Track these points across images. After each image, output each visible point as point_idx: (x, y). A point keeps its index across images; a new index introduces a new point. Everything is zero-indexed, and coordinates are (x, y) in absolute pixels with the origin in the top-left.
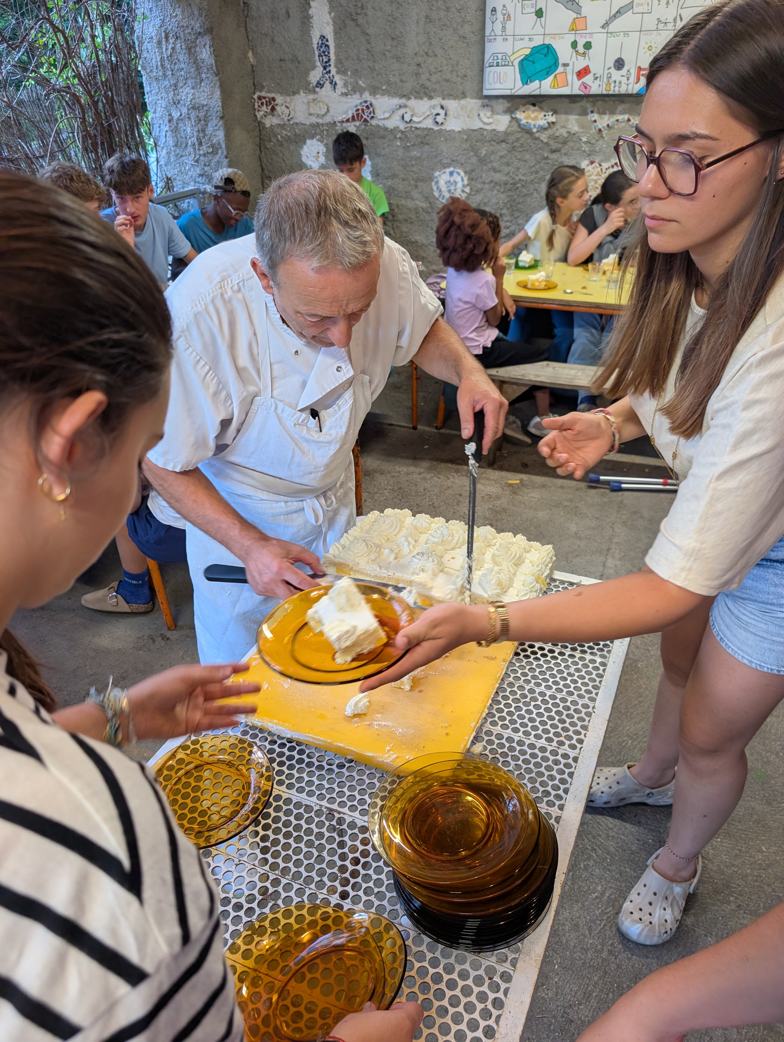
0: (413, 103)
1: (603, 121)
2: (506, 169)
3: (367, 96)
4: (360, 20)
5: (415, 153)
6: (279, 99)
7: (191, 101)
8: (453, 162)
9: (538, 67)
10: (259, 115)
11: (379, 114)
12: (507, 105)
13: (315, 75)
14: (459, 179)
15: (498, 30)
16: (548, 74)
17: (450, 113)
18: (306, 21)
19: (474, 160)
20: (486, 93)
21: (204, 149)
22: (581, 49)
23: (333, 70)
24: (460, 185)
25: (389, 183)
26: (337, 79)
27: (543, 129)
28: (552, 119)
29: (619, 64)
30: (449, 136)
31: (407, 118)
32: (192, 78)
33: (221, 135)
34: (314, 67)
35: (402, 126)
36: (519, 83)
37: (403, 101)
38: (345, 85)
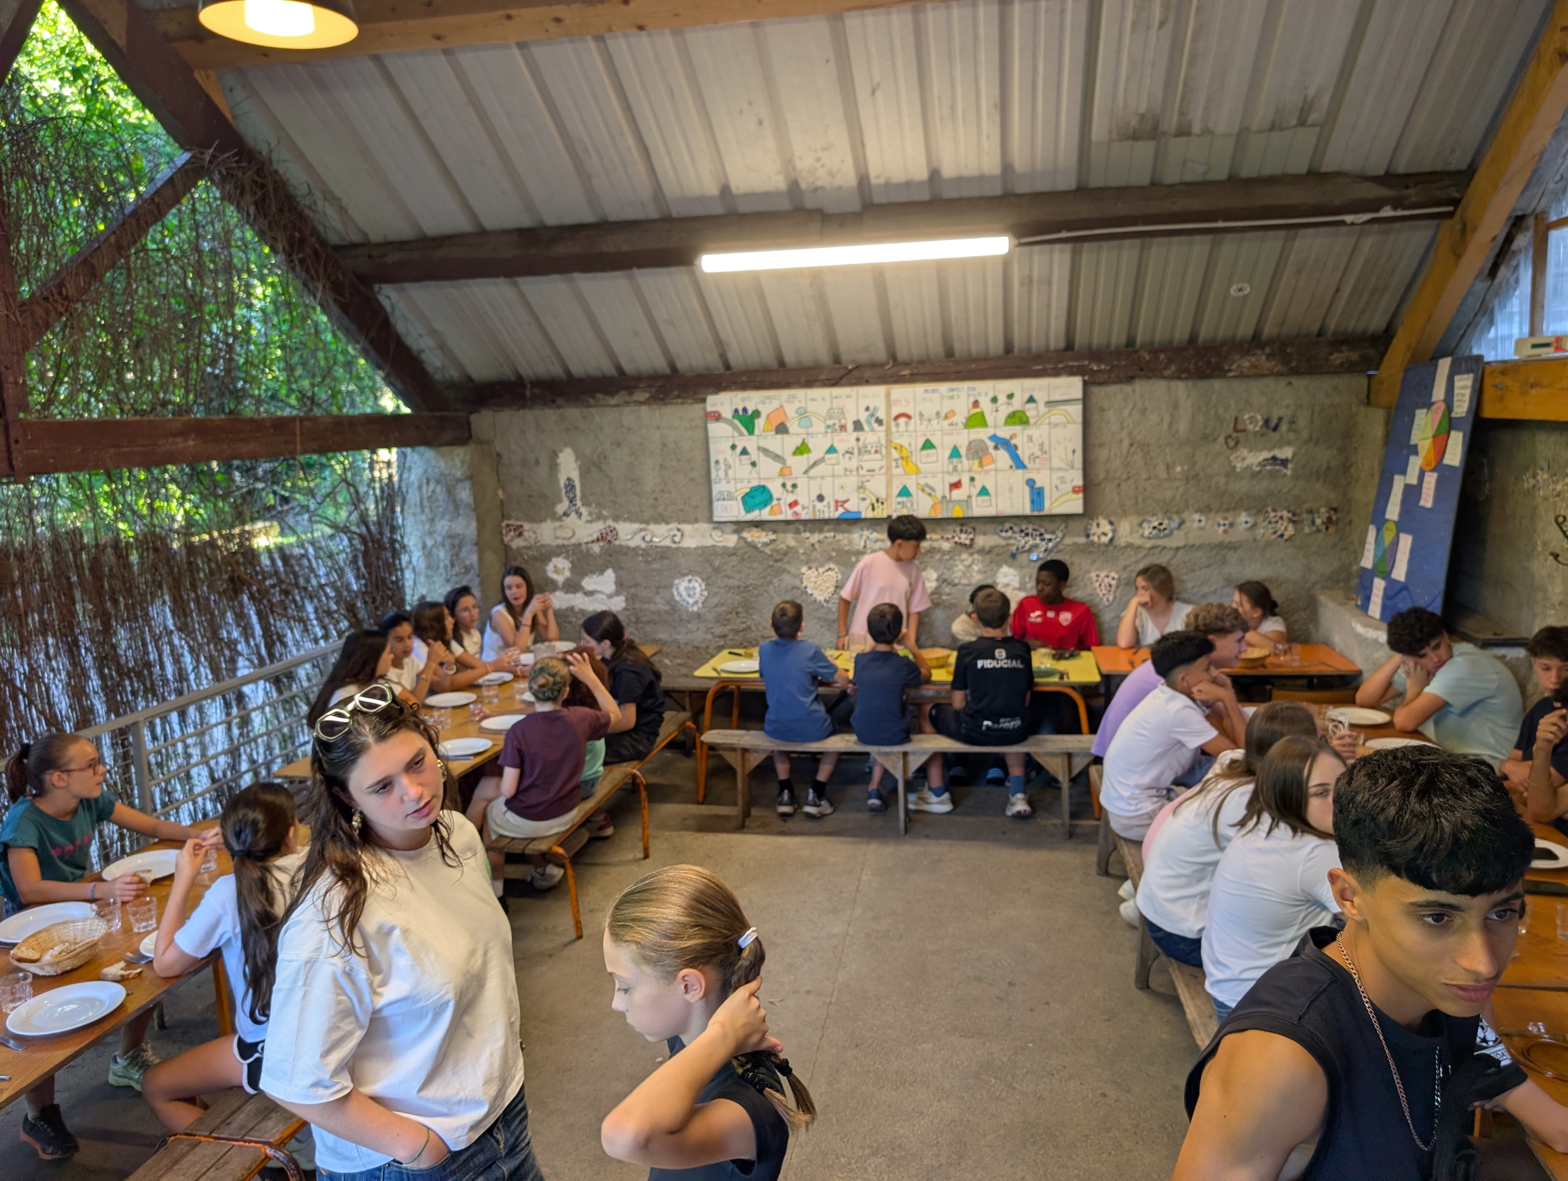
0: (652, 527)
1: (815, 538)
2: (738, 576)
3: (610, 522)
4: (603, 467)
5: (656, 566)
6: (527, 526)
7: (446, 531)
8: (690, 572)
9: (757, 500)
10: (506, 539)
11: (622, 535)
12: (734, 527)
13: (561, 508)
14: (697, 585)
15: (722, 474)
16: (766, 505)
17: (686, 534)
18: (554, 467)
19: (710, 569)
20: (715, 519)
21: (457, 569)
22: (789, 487)
23: (579, 503)
24: (698, 590)
25: (633, 590)
26: (583, 510)
27: (766, 545)
28: (772, 537)
29: (821, 498)
30: (687, 552)
31: (648, 538)
32: (450, 513)
33: (474, 558)
34: (561, 501)
35: (643, 545)
36: (743, 512)
37: (643, 526)
38: (590, 514)
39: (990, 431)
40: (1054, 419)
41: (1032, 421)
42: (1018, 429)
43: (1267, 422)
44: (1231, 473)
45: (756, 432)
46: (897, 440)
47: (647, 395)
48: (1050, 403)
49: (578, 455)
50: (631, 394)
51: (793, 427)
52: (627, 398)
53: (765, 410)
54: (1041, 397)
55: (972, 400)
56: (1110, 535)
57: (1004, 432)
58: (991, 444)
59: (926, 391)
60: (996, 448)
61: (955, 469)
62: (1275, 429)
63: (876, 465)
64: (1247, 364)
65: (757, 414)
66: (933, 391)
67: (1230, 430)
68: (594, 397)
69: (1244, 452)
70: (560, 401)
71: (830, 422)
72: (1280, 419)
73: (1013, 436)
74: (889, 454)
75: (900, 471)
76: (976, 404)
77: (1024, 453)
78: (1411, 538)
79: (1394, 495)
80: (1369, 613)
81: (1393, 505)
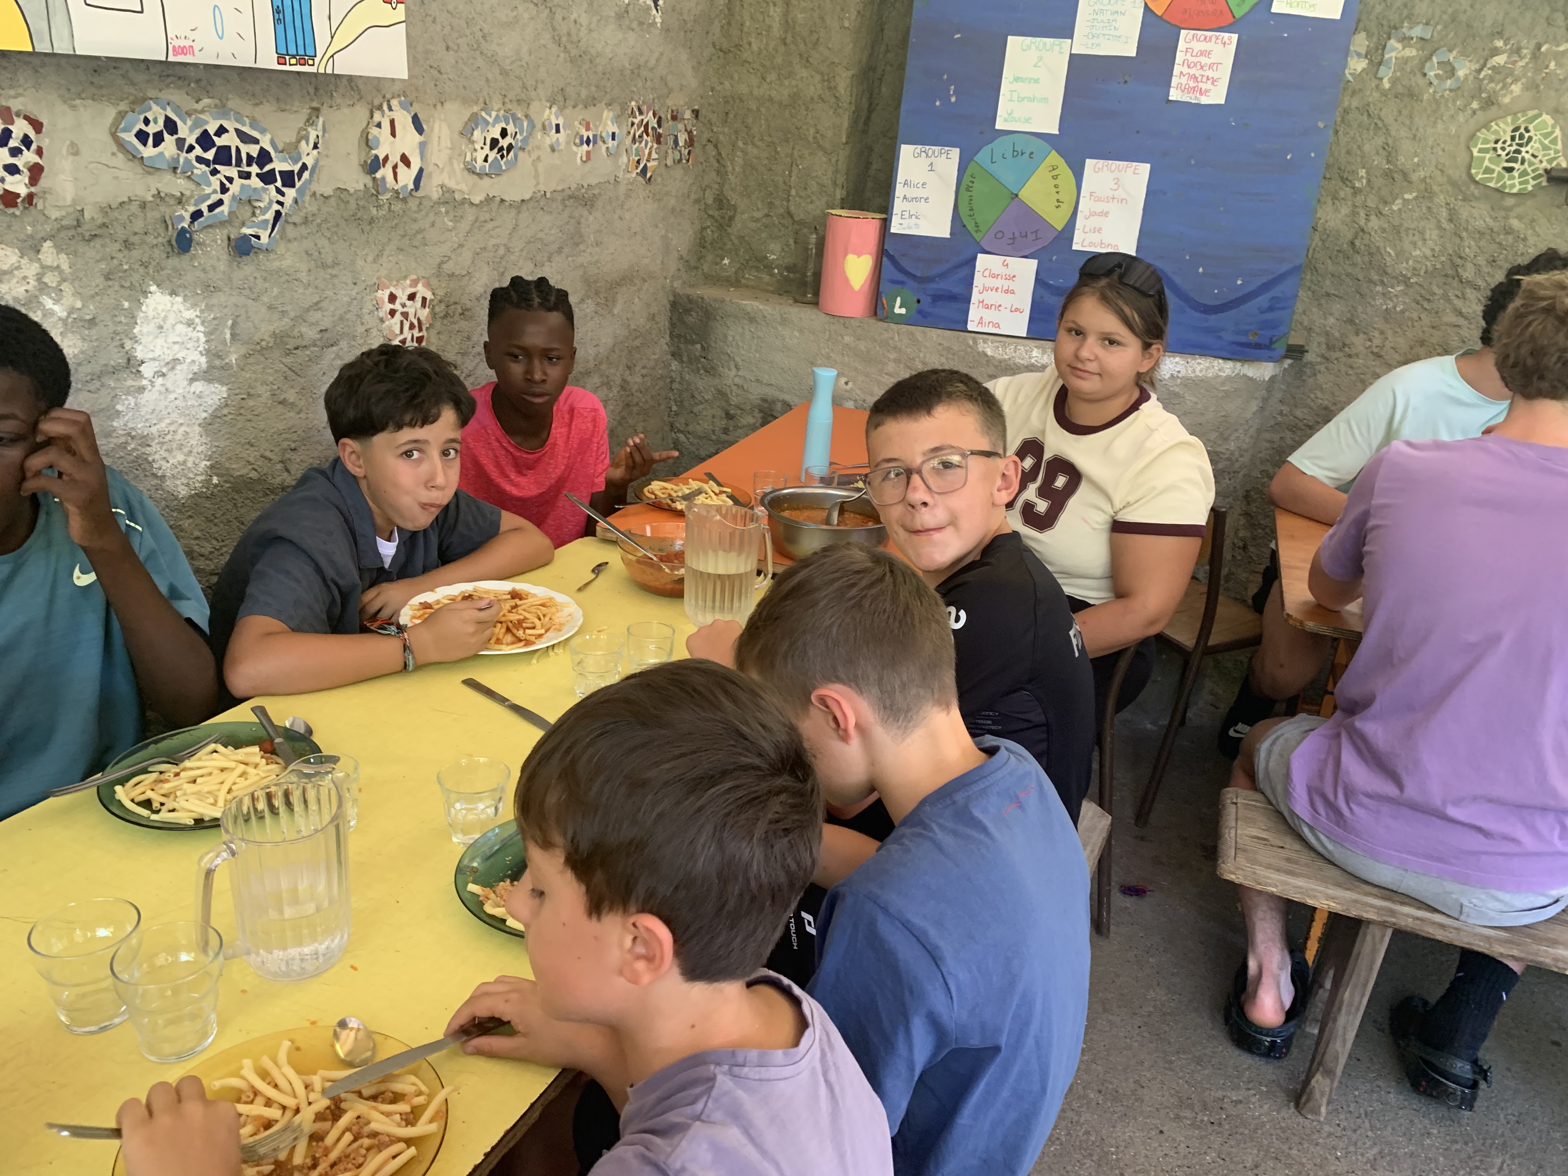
56: (416, 165)
78: (1145, 169)
79: (1017, 79)
80: (971, 327)
81: (1021, 100)
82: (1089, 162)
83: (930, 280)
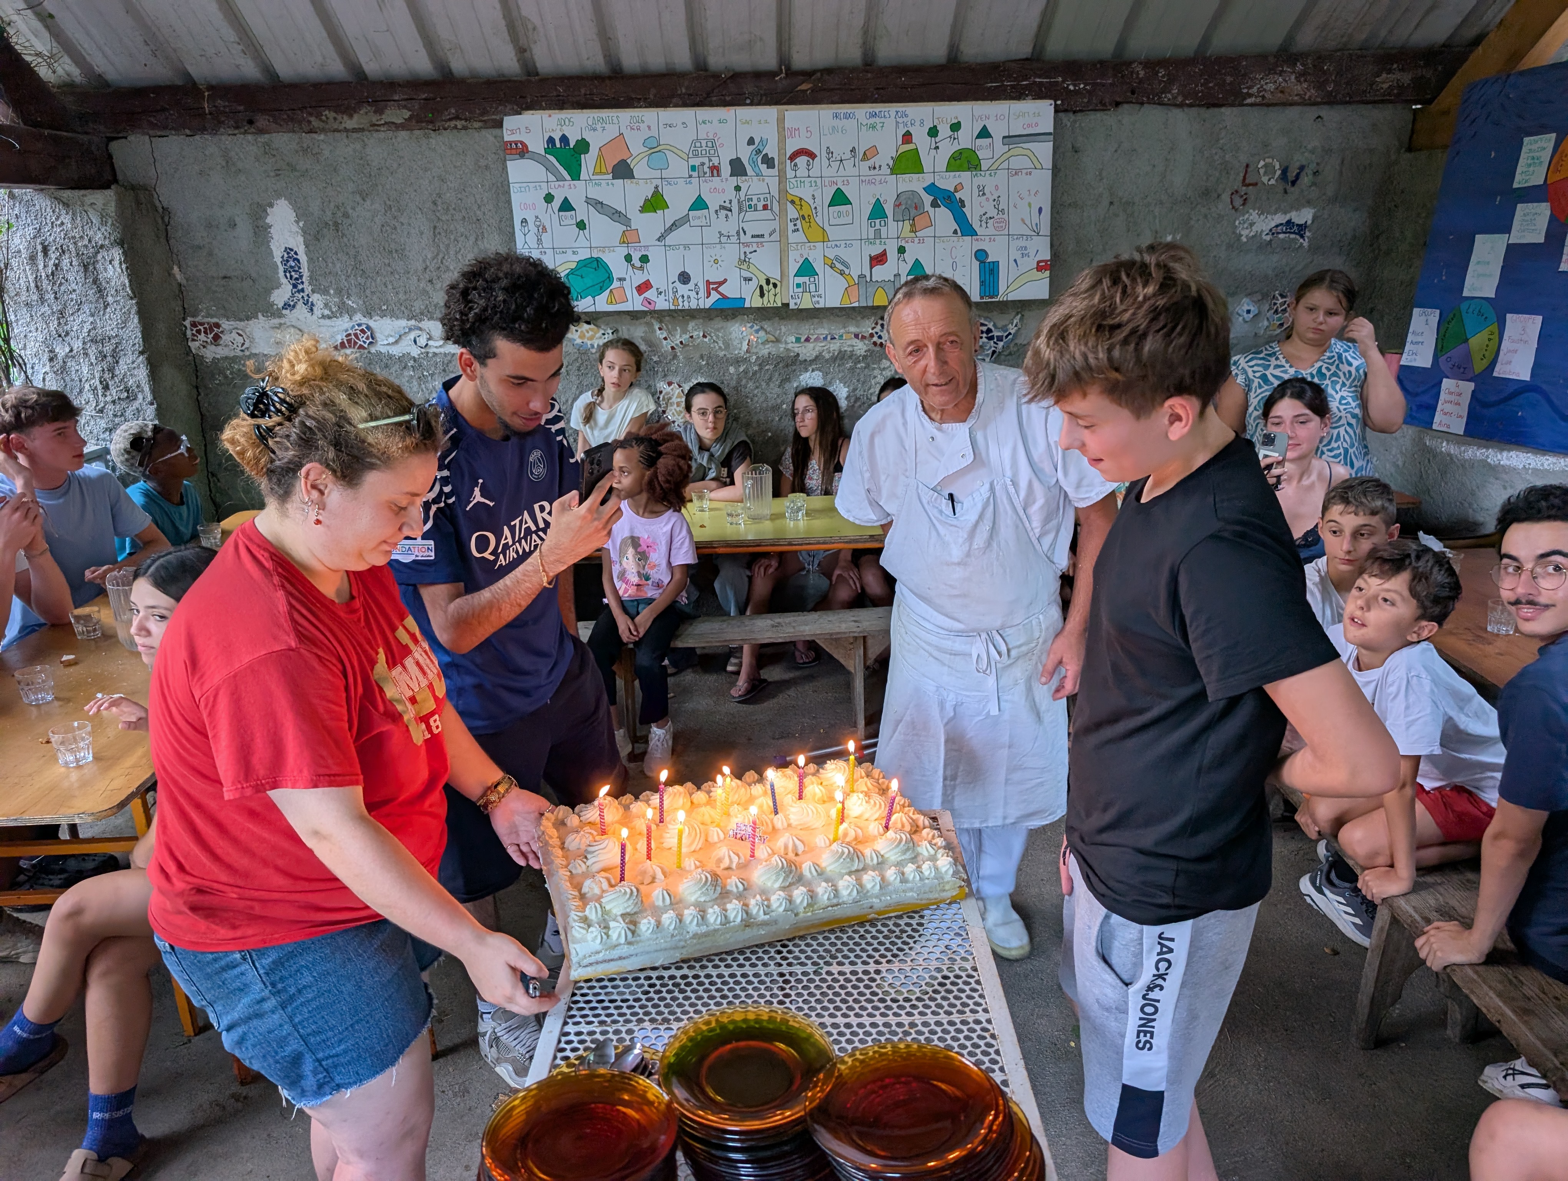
0: (426, 324)
1: (676, 338)
3: (358, 318)
4: (343, 230)
6: (226, 324)
7: (89, 331)
9: (588, 282)
10: (194, 345)
11: (381, 339)
13: (280, 296)
15: (532, 242)
16: (602, 290)
18: (261, 232)
21: (113, 393)
22: (637, 262)
23: (308, 289)
26: (316, 298)
29: (684, 278)
31: (420, 342)
32: (91, 302)
33: (142, 374)
34: (279, 286)
35: (415, 352)
37: (413, 322)
38: (326, 305)
39: (928, 180)
40: (1015, 163)
41: (984, 165)
42: (965, 177)
43: (1285, 171)
44: (1235, 244)
45: (584, 175)
46: (795, 191)
47: (407, 114)
48: (1008, 139)
49: (301, 214)
50: (380, 111)
51: (640, 169)
52: (374, 119)
53: (596, 142)
54: (998, 131)
55: (902, 131)
57: (947, 182)
58: (928, 199)
59: (836, 116)
60: (934, 205)
61: (878, 234)
62: (1293, 183)
63: (764, 228)
64: (1271, 87)
65: (583, 146)
66: (847, 116)
67: (1237, 184)
68: (319, 116)
69: (1254, 215)
70: (262, 121)
71: (696, 162)
72: (1302, 168)
73: (958, 188)
74: (783, 211)
75: (800, 237)
76: (907, 137)
77: (972, 212)
78: (1539, 319)
79: (1478, 263)
80: (1435, 427)
81: (1479, 276)
82: (1509, 316)
83: (1417, 395)
